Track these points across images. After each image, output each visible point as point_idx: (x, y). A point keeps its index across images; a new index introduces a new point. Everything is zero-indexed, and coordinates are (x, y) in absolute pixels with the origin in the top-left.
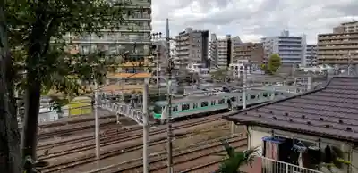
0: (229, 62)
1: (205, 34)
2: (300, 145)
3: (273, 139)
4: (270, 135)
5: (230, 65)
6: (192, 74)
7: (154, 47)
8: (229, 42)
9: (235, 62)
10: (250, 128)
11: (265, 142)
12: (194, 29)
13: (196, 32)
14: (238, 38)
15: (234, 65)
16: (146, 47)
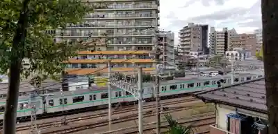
0: (226, 50)
1: (205, 28)
2: (259, 123)
3: (236, 116)
4: (234, 113)
5: (227, 52)
6: (192, 60)
7: (162, 39)
8: (226, 33)
9: (231, 50)
10: (217, 106)
11: (229, 118)
12: (195, 24)
13: (197, 26)
14: (233, 31)
15: (230, 53)
16: (154, 39)
